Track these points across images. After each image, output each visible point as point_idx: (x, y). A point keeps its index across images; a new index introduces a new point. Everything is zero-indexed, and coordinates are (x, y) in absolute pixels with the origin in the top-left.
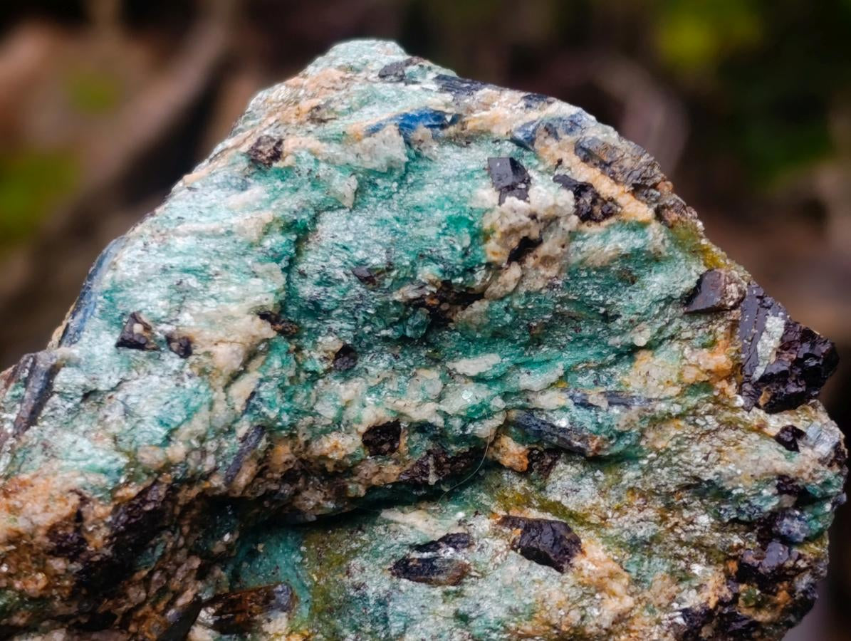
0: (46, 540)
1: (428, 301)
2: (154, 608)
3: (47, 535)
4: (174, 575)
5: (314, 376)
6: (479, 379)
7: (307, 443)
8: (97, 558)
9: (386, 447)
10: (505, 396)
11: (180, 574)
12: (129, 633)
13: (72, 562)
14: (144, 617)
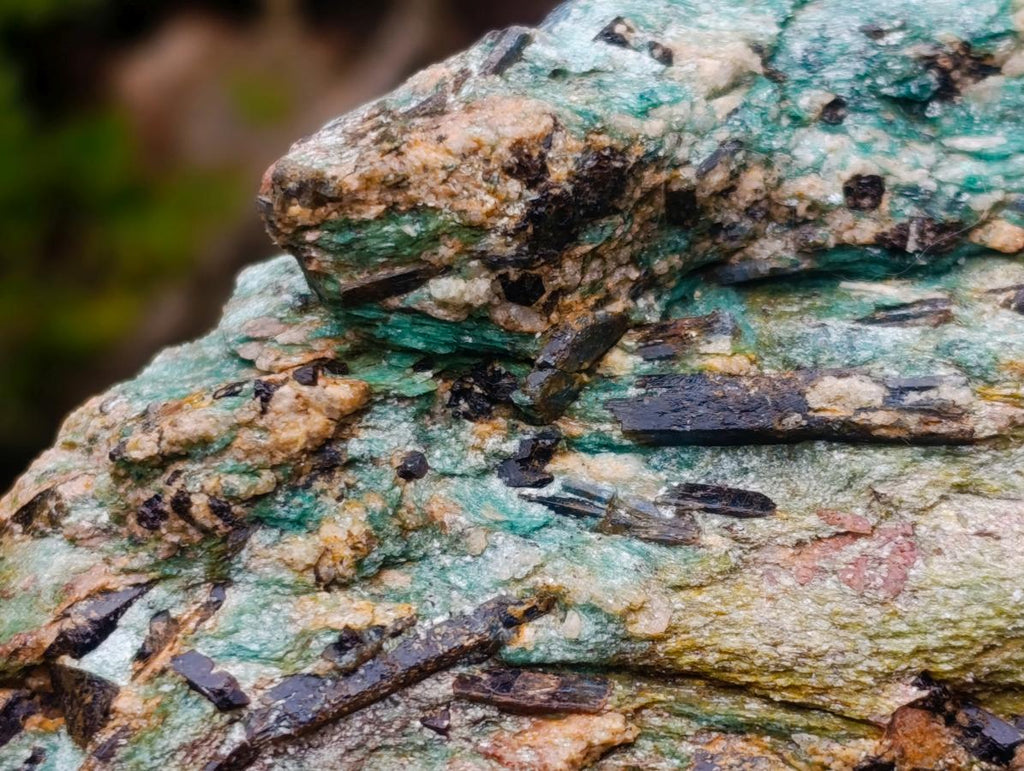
0: (509, 155)
1: (940, 61)
2: (583, 301)
3: (511, 149)
4: (611, 274)
5: (797, 121)
6: (979, 156)
7: (780, 181)
8: (556, 192)
9: (866, 202)
10: (1007, 177)
11: (617, 276)
12: (549, 321)
13: (528, 188)
14: (569, 308)
